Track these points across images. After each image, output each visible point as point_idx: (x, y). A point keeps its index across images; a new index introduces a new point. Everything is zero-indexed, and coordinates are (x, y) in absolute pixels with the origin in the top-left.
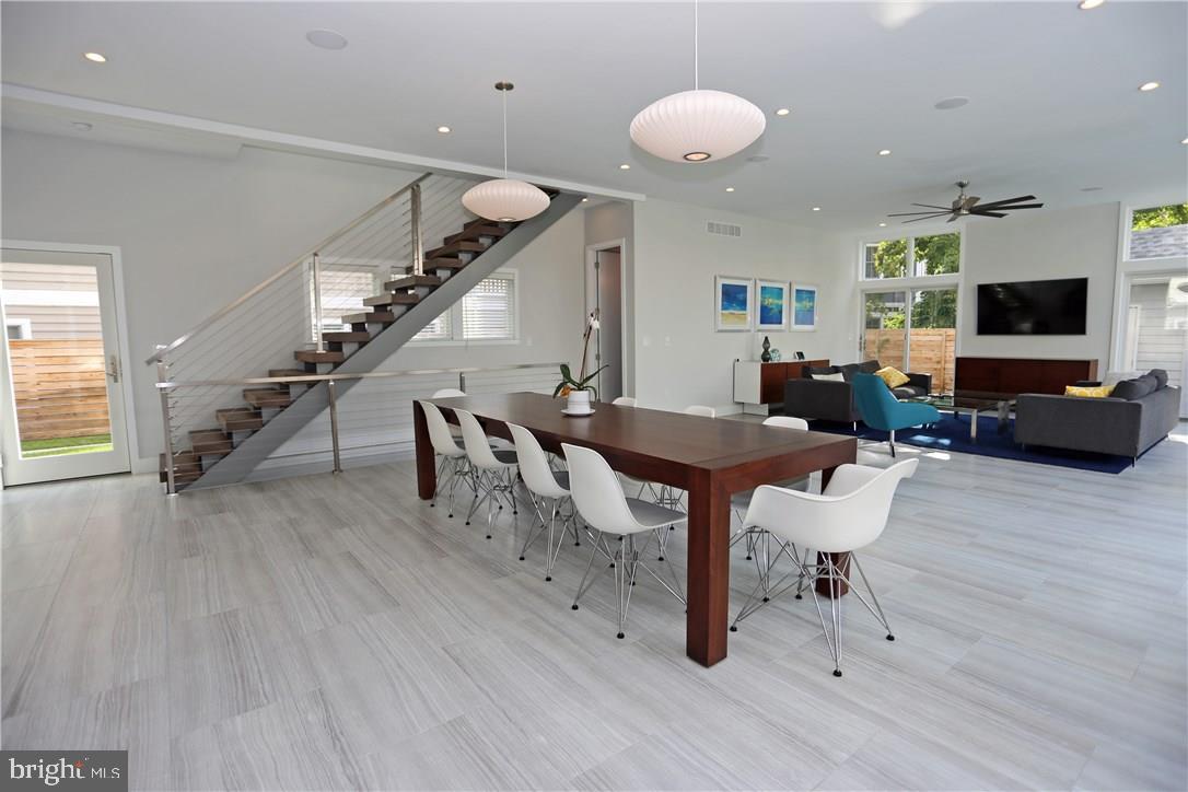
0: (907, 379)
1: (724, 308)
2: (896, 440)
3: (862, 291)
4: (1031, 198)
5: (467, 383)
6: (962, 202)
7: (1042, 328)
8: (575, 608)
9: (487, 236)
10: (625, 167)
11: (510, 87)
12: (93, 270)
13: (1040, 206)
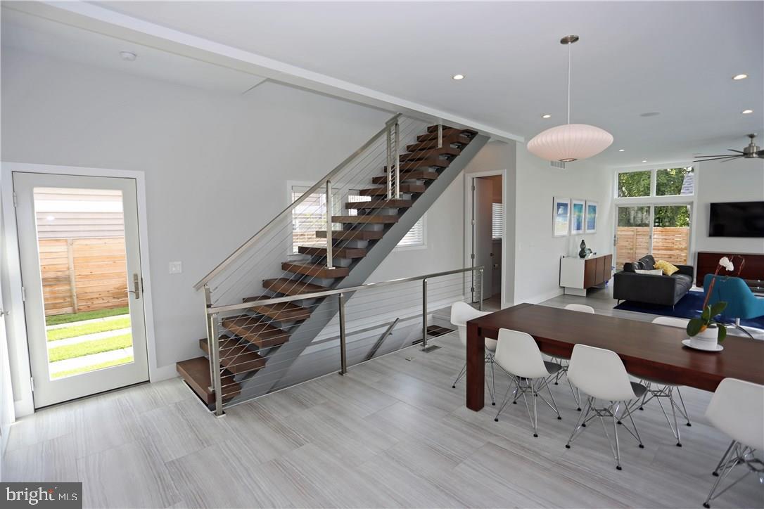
0: (677, 269)
3: (616, 205)
12: (120, 193)
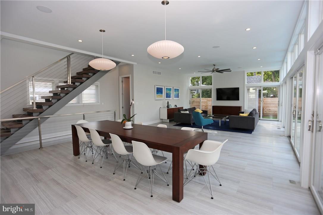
0: (202, 112)
1: (157, 94)
2: (203, 128)
3: (190, 89)
4: (230, 69)
5: (85, 117)
6: (215, 70)
7: (229, 99)
8: (135, 189)
9: (91, 73)
10: (133, 55)
11: (104, 31)
13: (231, 71)
